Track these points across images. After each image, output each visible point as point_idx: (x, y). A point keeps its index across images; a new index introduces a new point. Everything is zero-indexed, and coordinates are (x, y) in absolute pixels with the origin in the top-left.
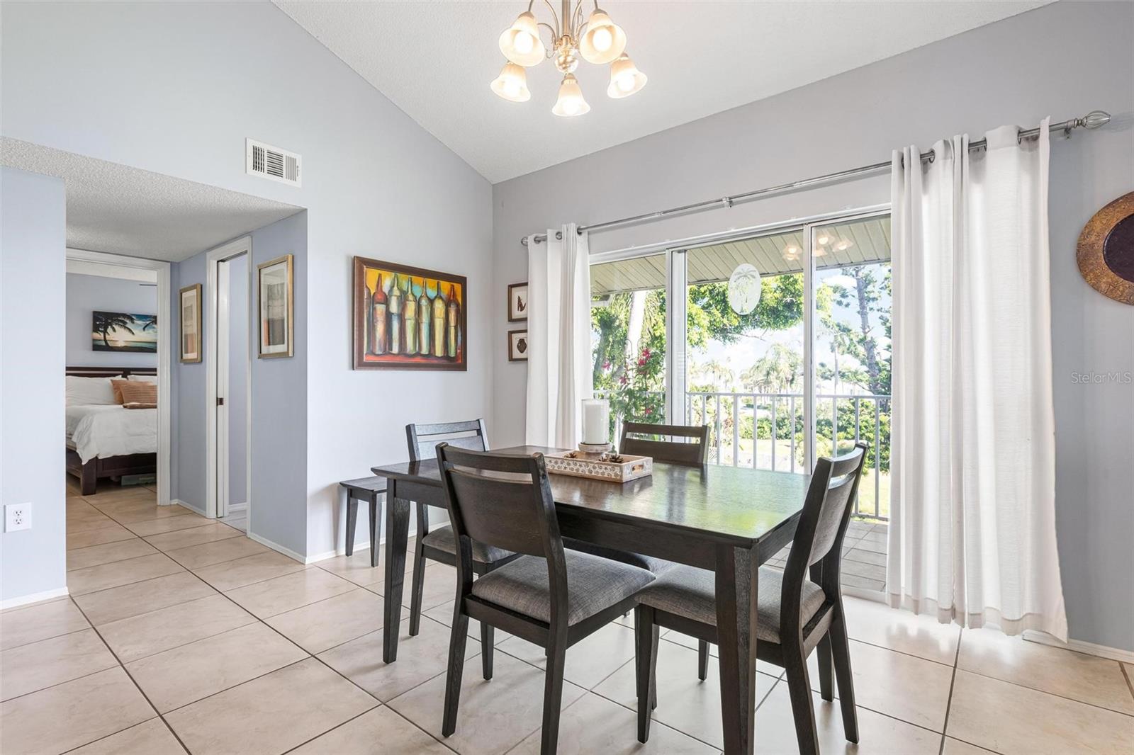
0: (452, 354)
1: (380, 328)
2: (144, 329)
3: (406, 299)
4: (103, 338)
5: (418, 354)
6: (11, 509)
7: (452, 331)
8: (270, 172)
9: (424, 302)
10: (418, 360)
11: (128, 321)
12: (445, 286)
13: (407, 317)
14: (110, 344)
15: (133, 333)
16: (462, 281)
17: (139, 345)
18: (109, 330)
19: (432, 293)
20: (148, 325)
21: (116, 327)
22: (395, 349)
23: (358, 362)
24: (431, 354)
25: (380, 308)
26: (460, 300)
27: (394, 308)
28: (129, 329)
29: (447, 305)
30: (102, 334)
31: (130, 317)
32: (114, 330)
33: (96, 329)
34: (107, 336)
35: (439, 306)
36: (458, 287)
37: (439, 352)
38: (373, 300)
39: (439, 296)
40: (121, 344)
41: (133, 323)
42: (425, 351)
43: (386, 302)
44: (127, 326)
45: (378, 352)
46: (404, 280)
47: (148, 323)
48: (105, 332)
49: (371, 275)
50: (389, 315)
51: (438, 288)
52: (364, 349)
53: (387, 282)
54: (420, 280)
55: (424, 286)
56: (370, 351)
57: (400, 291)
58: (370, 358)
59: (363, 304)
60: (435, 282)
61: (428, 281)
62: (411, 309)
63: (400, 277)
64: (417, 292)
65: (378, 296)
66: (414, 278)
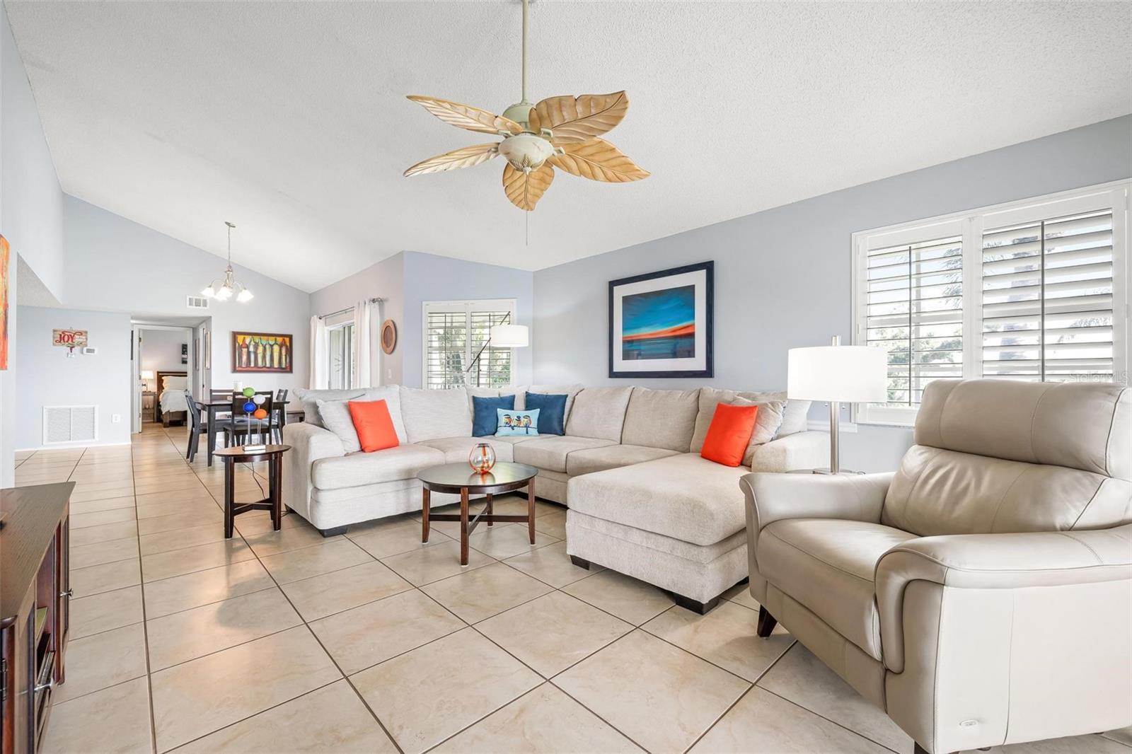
0: (284, 366)
1: (244, 358)
3: (258, 345)
5: (265, 367)
6: (114, 416)
7: (284, 357)
8: (196, 306)
9: (267, 347)
10: (264, 369)
12: (280, 340)
13: (258, 352)
16: (290, 337)
19: (272, 343)
22: (252, 365)
23: (235, 370)
24: (272, 366)
25: (245, 350)
26: (288, 344)
27: (252, 349)
29: (281, 347)
35: (276, 348)
36: (287, 340)
37: (276, 365)
38: (241, 347)
39: (276, 343)
42: (268, 365)
43: (248, 347)
45: (243, 366)
46: (257, 339)
49: (240, 338)
50: (249, 353)
51: (276, 340)
52: (237, 366)
53: (248, 339)
54: (266, 337)
55: (268, 340)
56: (240, 366)
57: (255, 342)
58: (240, 369)
59: (236, 349)
60: (274, 338)
61: (270, 338)
62: (260, 349)
63: (255, 337)
64: (264, 343)
65: (243, 346)
66: (262, 337)
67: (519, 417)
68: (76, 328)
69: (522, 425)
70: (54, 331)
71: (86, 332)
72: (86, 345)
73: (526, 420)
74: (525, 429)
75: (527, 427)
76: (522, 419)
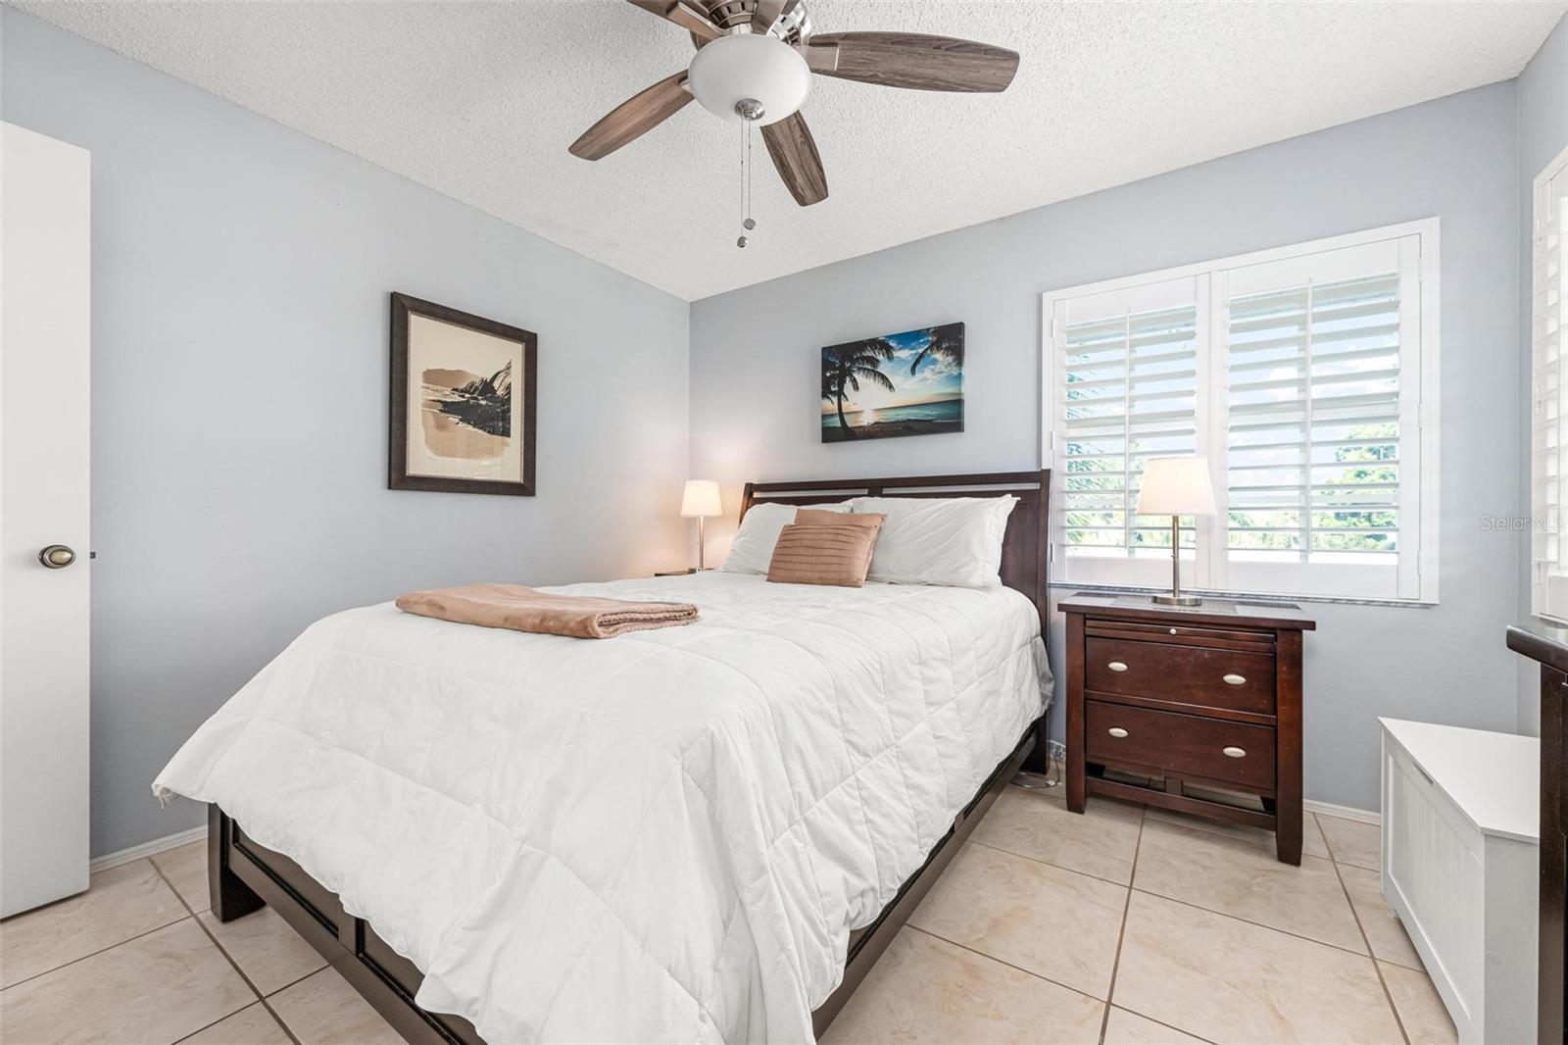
2: (913, 370)
4: (837, 412)
11: (880, 357)
14: (850, 422)
15: (891, 387)
17: (903, 415)
18: (848, 387)
20: (921, 356)
21: (859, 377)
28: (883, 377)
30: (835, 400)
31: (883, 345)
32: (856, 387)
33: (826, 393)
34: (844, 404)
40: (867, 419)
41: (890, 358)
44: (881, 369)
47: (921, 351)
48: (840, 394)
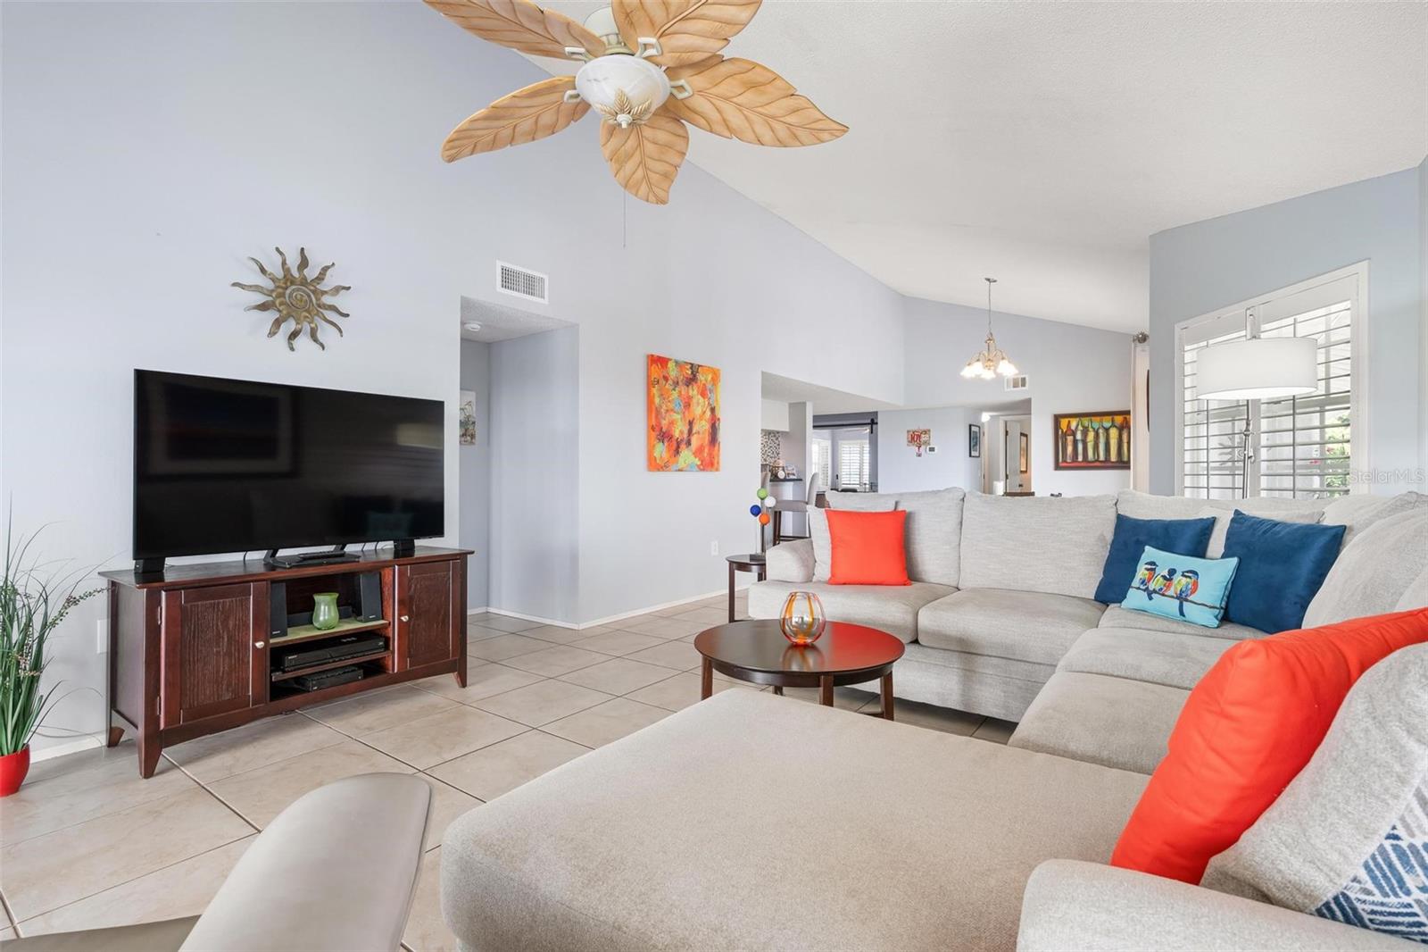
0: (1124, 459)
1: (1070, 449)
3: (1088, 431)
5: (1097, 461)
7: (1125, 446)
8: (1014, 387)
9: (1101, 431)
10: (1097, 464)
12: (1119, 420)
13: (1088, 440)
19: (1107, 424)
22: (1080, 459)
23: (1057, 467)
24: (1107, 459)
25: (1070, 438)
27: (1079, 436)
29: (1120, 430)
35: (1113, 433)
36: (1129, 418)
37: (1113, 457)
38: (1065, 435)
39: (1113, 425)
42: (1102, 458)
43: (1074, 434)
45: (1069, 461)
46: (1086, 421)
49: (1064, 423)
50: (1075, 442)
51: (1113, 421)
52: (1060, 460)
53: (1074, 423)
54: (1098, 418)
55: (1101, 421)
56: (1064, 461)
57: (1083, 427)
58: (1065, 464)
59: (1060, 436)
60: (1110, 417)
61: (1105, 418)
62: (1091, 436)
63: (1083, 419)
64: (1096, 425)
65: (1068, 432)
66: (1093, 418)
67: (1172, 572)
68: (923, 428)
69: (1171, 592)
70: (908, 432)
71: (929, 431)
72: (929, 444)
73: (1184, 580)
74: (1177, 602)
75: (1182, 598)
76: (1177, 577)
